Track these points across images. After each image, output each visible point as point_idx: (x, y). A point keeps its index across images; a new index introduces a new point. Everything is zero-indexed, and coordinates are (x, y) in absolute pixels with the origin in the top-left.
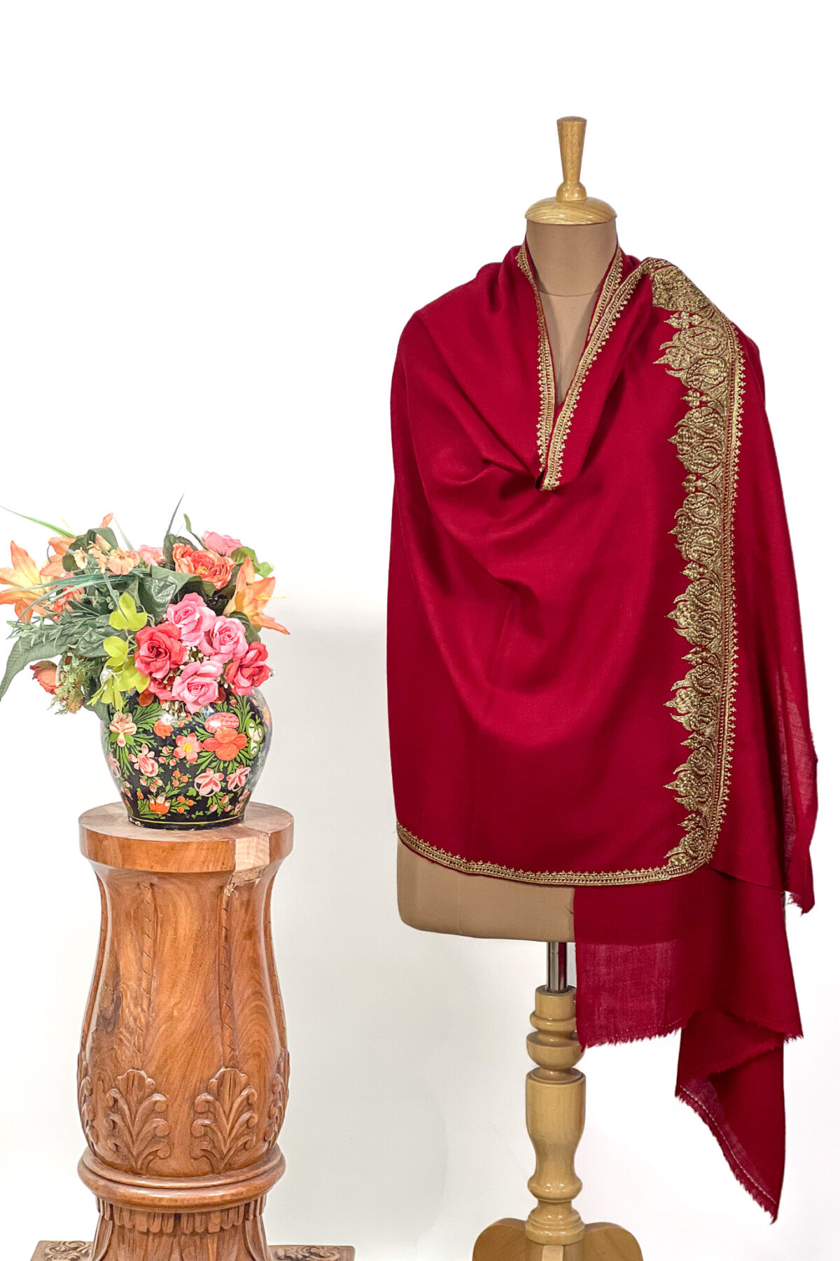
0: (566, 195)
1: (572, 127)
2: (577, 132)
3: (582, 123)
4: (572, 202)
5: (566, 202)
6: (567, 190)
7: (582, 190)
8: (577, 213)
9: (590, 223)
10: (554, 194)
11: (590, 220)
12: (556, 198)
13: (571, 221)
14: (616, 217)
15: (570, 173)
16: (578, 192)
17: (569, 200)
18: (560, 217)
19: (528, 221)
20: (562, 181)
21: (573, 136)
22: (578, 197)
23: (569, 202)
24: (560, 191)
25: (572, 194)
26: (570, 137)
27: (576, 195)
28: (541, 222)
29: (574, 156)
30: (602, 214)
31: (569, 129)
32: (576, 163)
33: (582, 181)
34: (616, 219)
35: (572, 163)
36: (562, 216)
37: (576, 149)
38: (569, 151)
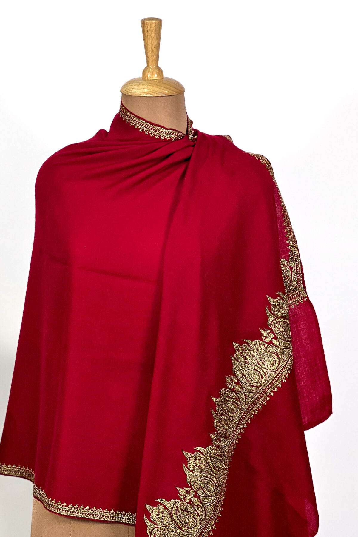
0: (149, 75)
1: (151, 25)
2: (154, 28)
3: (160, 21)
4: (152, 80)
5: (148, 80)
6: (149, 72)
7: (160, 72)
8: (156, 89)
9: (165, 95)
10: (140, 75)
11: (164, 93)
12: (142, 78)
13: (151, 94)
14: (184, 91)
15: (151, 59)
16: (157, 73)
17: (151, 79)
18: (145, 91)
19: (123, 94)
20: (146, 65)
21: (152, 32)
22: (157, 77)
23: (150, 80)
24: (144, 72)
25: (153, 74)
26: (150, 32)
27: (156, 76)
28: (130, 94)
29: (153, 47)
30: (174, 89)
31: (149, 26)
32: (155, 52)
33: (159, 65)
34: (185, 92)
35: (152, 51)
36: (146, 90)
37: (154, 41)
38: (149, 44)
